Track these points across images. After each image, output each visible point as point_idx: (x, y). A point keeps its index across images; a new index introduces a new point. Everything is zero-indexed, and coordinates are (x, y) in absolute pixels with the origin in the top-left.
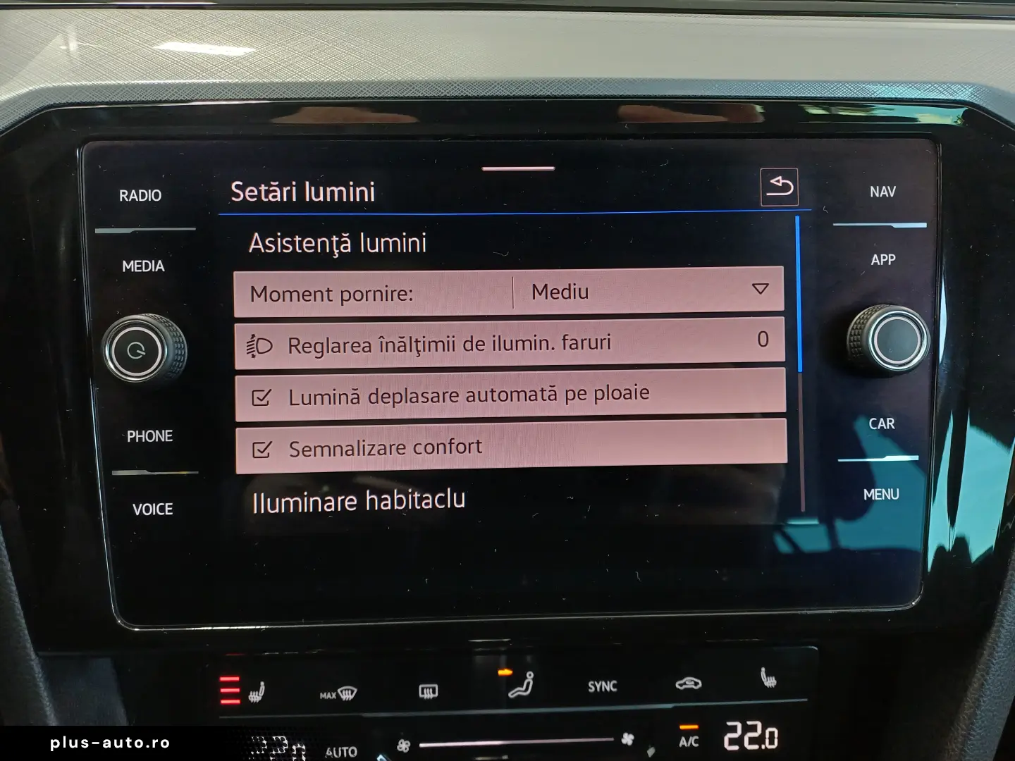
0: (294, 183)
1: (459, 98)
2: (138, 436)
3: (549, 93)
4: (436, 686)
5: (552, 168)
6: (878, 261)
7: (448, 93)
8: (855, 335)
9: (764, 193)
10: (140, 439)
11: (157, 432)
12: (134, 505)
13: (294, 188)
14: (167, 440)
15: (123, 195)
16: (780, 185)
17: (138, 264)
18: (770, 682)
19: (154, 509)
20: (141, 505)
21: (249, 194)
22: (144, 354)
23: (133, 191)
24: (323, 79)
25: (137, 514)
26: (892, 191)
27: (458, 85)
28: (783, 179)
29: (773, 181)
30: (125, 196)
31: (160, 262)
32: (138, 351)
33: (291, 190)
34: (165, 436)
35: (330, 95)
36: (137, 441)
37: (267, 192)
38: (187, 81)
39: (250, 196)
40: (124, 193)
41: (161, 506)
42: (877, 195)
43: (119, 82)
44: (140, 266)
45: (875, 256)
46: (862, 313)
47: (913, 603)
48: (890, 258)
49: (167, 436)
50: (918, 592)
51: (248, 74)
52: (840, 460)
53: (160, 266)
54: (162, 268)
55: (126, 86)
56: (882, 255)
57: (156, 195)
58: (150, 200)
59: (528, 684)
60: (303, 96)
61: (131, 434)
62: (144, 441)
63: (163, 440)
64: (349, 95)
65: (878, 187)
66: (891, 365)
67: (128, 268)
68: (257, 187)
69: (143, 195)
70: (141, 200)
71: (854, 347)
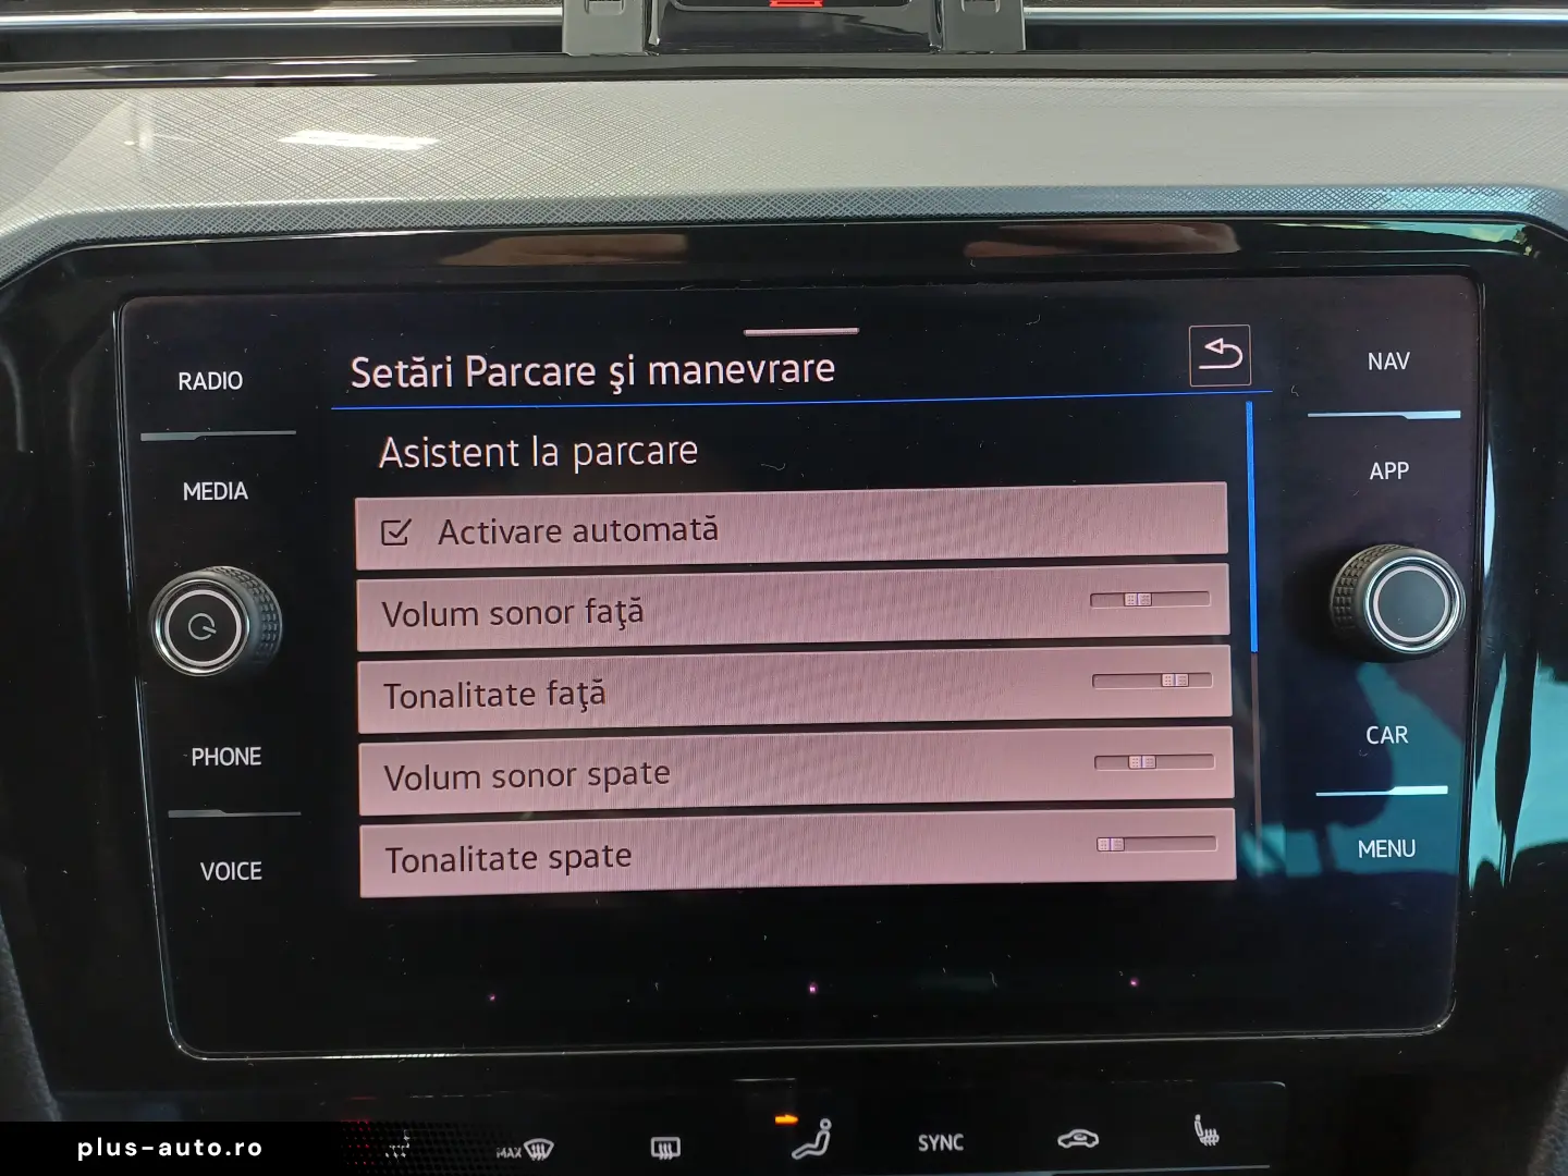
0: (449, 358)
1: (707, 223)
2: (208, 757)
3: (848, 213)
5: (855, 330)
6: (1380, 473)
7: (689, 215)
8: (1343, 594)
9: (1195, 367)
10: (212, 760)
11: (238, 750)
12: (202, 864)
13: (449, 366)
14: (252, 763)
15: (184, 380)
16: (1221, 352)
17: (207, 487)
19: (233, 871)
20: (213, 864)
21: (379, 376)
22: (214, 632)
23: (200, 374)
24: (492, 196)
25: (208, 878)
26: (1403, 359)
27: (705, 203)
28: (1225, 343)
29: (1209, 346)
30: (186, 382)
31: (241, 484)
32: (205, 628)
33: (444, 369)
34: (250, 756)
35: (504, 221)
36: (207, 764)
37: (407, 374)
38: (280, 201)
39: (381, 380)
40: (185, 378)
41: (243, 866)
42: (1380, 367)
43: (177, 206)
44: (210, 491)
45: (1376, 464)
46: (1354, 558)
47: (1439, 1026)
48: (1401, 468)
49: (253, 756)
50: (1447, 1007)
51: (376, 189)
52: (1318, 794)
53: (241, 491)
54: (244, 493)
55: (188, 211)
56: (1387, 464)
57: (235, 380)
58: (225, 388)
59: (824, 1137)
60: (461, 224)
61: (198, 753)
62: (217, 764)
63: (247, 763)
64: (533, 220)
65: (1380, 354)
66: (1400, 643)
67: (192, 494)
68: (392, 365)
69: (215, 380)
70: (211, 388)
71: (1341, 614)
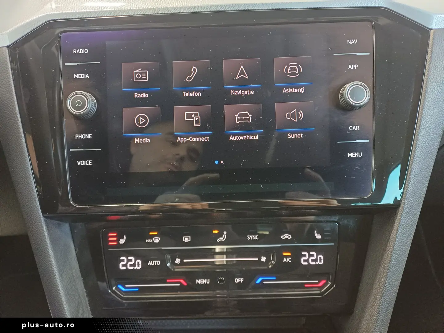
1: (193, 12)
2: (79, 137)
3: (226, 9)
4: (190, 237)
6: (351, 67)
7: (189, 11)
8: (342, 94)
10: (80, 137)
11: (86, 135)
12: (78, 161)
14: (90, 138)
15: (74, 51)
17: (80, 75)
18: (319, 237)
19: (85, 163)
20: (80, 161)
23: (78, 50)
24: (144, 8)
25: (79, 164)
26: (356, 41)
30: (75, 52)
31: (87, 74)
32: (79, 104)
34: (89, 136)
35: (147, 13)
36: (79, 138)
38: (97, 10)
40: (75, 51)
41: (87, 162)
42: (350, 43)
43: (73, 11)
45: (350, 65)
47: (369, 196)
48: (356, 66)
49: (90, 136)
52: (338, 142)
54: (88, 76)
56: (352, 65)
57: (86, 51)
58: (84, 53)
59: (225, 236)
61: (77, 136)
62: (81, 138)
63: (88, 138)
64: (154, 13)
65: (350, 40)
66: (355, 103)
67: (76, 77)
69: (82, 51)
70: (81, 53)
71: (342, 100)
